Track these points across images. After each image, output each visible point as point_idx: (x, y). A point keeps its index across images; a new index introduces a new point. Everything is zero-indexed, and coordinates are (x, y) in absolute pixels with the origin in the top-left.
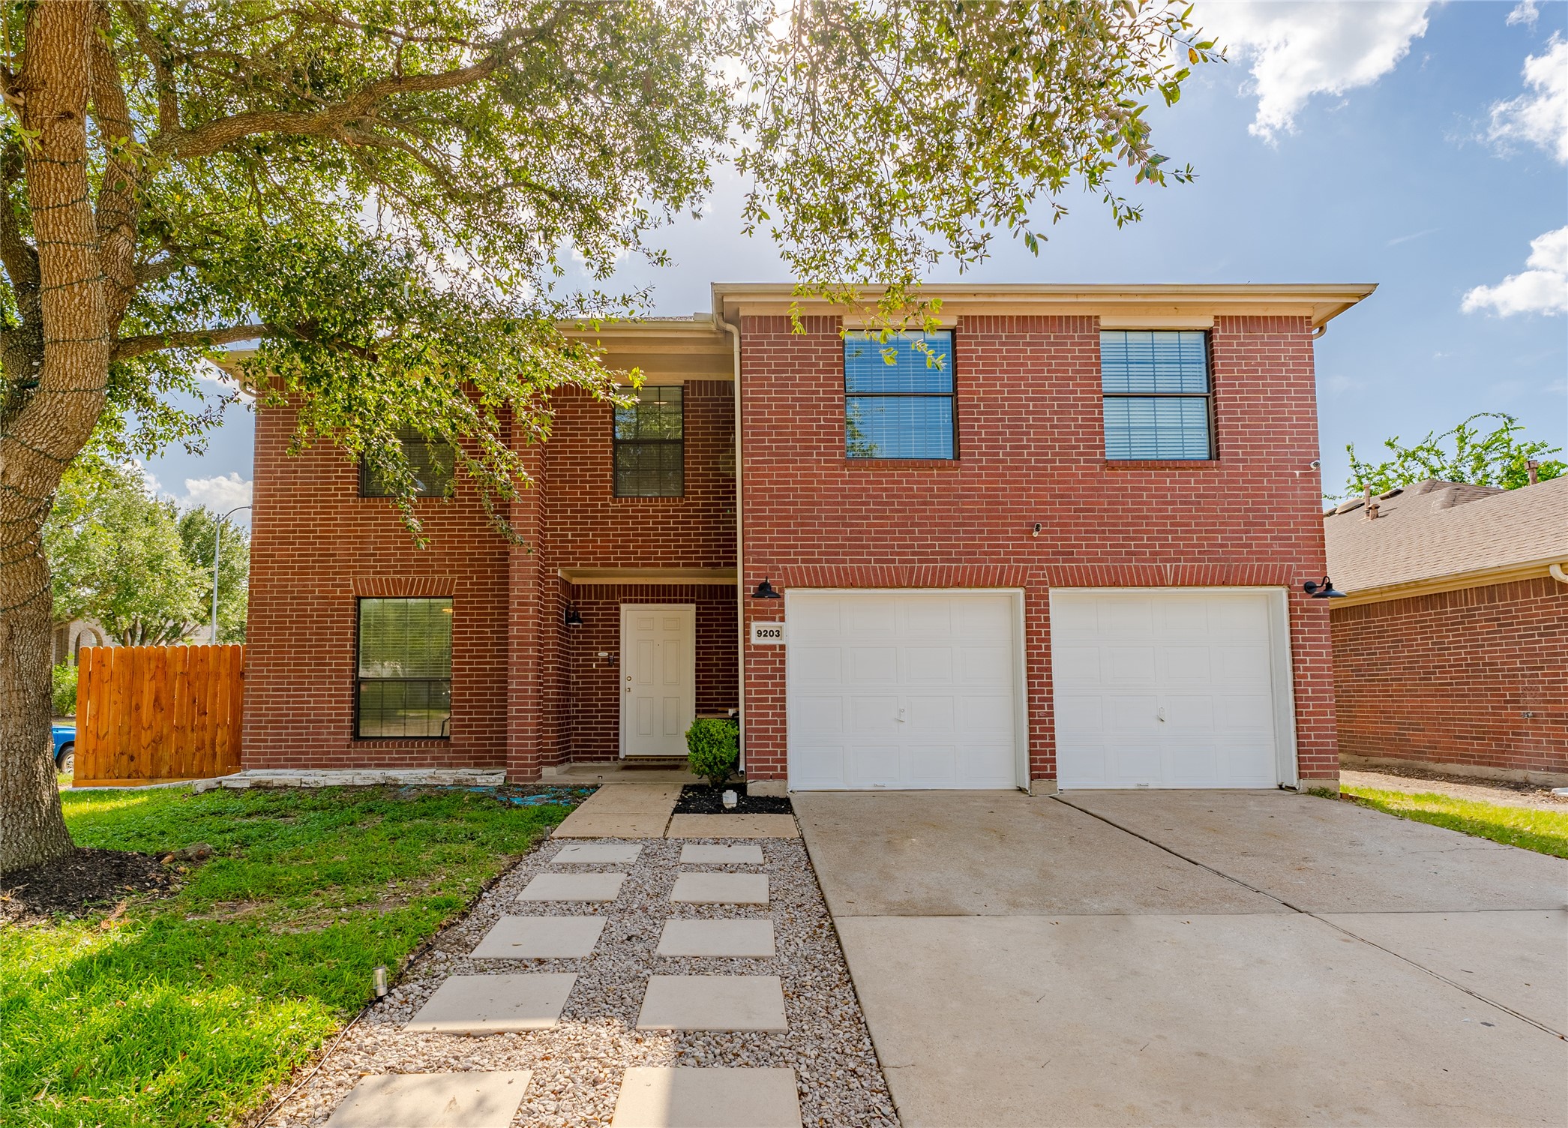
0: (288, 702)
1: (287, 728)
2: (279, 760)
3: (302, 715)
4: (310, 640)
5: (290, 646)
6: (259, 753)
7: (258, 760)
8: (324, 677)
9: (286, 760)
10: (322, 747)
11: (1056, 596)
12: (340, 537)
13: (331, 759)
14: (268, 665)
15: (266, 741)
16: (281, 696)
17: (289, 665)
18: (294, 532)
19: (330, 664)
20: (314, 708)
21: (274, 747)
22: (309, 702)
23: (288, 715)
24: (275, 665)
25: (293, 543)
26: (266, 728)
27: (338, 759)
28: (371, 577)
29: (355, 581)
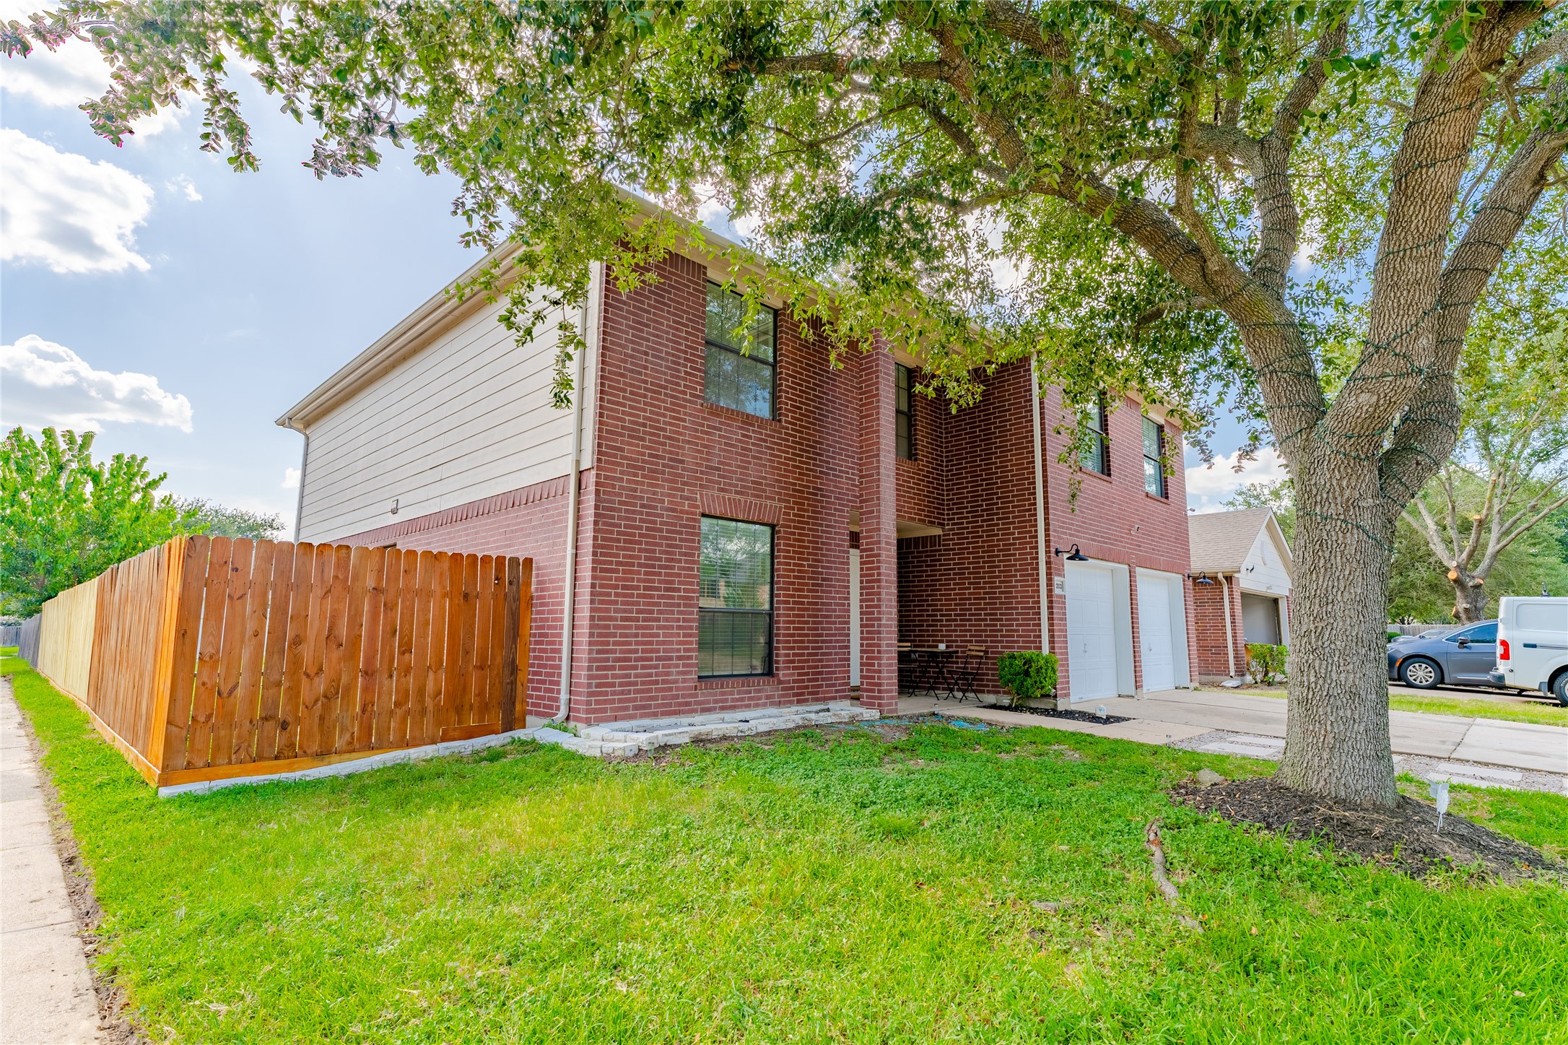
0: (636, 635)
1: (635, 668)
2: (627, 708)
3: (651, 651)
4: (660, 559)
5: (640, 565)
6: (605, 702)
7: (605, 710)
8: (673, 605)
9: (635, 708)
10: (670, 689)
12: (689, 442)
13: (680, 704)
14: (616, 587)
15: (613, 685)
16: (629, 627)
17: (638, 588)
18: (644, 425)
19: (679, 590)
20: (663, 643)
21: (622, 693)
22: (657, 635)
23: (636, 651)
24: (624, 587)
25: (643, 439)
26: (613, 668)
27: (687, 704)
28: (716, 493)
29: (701, 495)
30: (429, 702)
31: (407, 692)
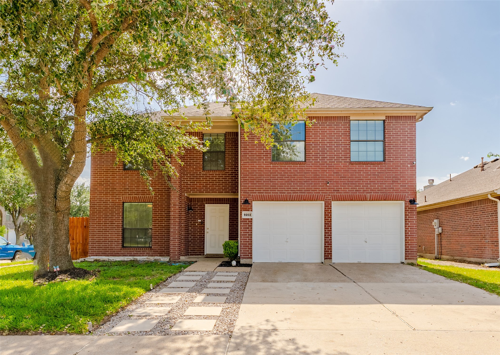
0: (102, 235)
1: (102, 243)
2: (100, 253)
3: (107, 239)
4: (109, 216)
5: (103, 218)
6: (94, 251)
7: (94, 253)
8: (113, 228)
9: (102, 253)
10: (113, 249)
11: (334, 204)
12: (118, 183)
13: (116, 253)
14: (96, 224)
15: (96, 247)
16: (100, 234)
17: (102, 224)
18: (104, 181)
19: (115, 224)
20: (110, 237)
21: (98, 249)
22: (109, 235)
23: (102, 239)
24: (98, 224)
25: (103, 185)
26: (96, 243)
27: (118, 253)
28: (127, 196)
29: (122, 197)
30: (78, 251)
31: (73, 248)
